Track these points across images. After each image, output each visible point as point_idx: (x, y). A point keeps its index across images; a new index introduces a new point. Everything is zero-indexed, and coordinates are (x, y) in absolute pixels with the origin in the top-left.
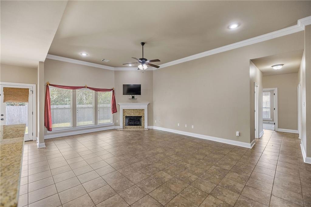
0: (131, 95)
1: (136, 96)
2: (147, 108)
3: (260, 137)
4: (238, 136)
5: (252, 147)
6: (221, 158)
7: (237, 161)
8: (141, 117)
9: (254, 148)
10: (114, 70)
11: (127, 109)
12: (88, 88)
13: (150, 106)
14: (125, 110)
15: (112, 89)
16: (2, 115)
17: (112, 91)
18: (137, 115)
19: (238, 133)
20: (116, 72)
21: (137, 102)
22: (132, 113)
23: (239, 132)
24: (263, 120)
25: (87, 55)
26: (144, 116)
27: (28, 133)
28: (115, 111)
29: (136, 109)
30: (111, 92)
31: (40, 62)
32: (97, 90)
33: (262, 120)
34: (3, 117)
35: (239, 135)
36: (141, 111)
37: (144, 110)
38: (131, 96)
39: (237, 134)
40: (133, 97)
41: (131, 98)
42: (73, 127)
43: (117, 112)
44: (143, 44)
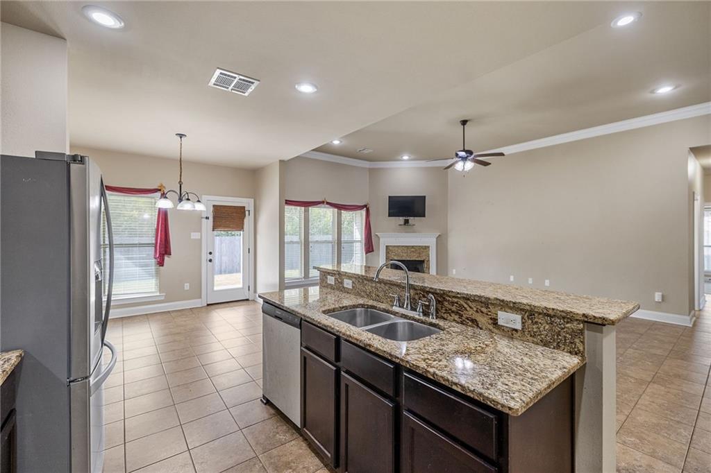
0: (401, 218)
1: (411, 220)
2: (435, 243)
3: (701, 308)
4: (659, 302)
5: (692, 323)
6: (637, 340)
7: (673, 345)
8: (423, 261)
9: (695, 325)
10: (368, 166)
11: (395, 246)
12: (328, 203)
13: (441, 241)
14: (391, 248)
15: (365, 206)
16: (210, 253)
17: (365, 209)
18: (414, 259)
19: (661, 297)
20: (371, 170)
21: (414, 232)
22: (405, 255)
23: (660, 294)
24: (706, 276)
25: (341, 142)
26: (428, 261)
27: (243, 285)
28: (371, 250)
29: (413, 246)
30: (364, 212)
31: (280, 161)
32: (340, 207)
33: (703, 275)
34: (210, 257)
35: (663, 300)
36: (422, 250)
37: (428, 247)
38: (401, 220)
39: (658, 297)
40: (406, 222)
41: (402, 223)
42: (304, 277)
43: (373, 251)
44: (464, 122)
